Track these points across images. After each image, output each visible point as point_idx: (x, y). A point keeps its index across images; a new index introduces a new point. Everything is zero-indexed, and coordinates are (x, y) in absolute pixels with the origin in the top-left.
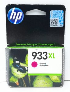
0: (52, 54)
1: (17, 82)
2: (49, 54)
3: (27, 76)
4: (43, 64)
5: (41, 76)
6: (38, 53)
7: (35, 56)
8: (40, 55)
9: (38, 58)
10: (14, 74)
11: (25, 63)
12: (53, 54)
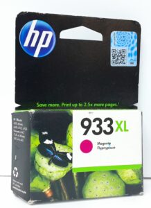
0: (121, 122)
1: (47, 190)
2: (117, 122)
3: (70, 174)
4: (104, 144)
5: (100, 172)
6: (95, 120)
7: (88, 128)
8: (99, 126)
9: (94, 132)
10: (41, 170)
11: (66, 144)
12: (125, 122)
